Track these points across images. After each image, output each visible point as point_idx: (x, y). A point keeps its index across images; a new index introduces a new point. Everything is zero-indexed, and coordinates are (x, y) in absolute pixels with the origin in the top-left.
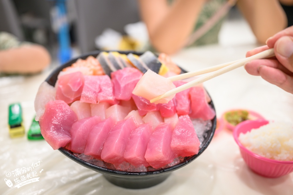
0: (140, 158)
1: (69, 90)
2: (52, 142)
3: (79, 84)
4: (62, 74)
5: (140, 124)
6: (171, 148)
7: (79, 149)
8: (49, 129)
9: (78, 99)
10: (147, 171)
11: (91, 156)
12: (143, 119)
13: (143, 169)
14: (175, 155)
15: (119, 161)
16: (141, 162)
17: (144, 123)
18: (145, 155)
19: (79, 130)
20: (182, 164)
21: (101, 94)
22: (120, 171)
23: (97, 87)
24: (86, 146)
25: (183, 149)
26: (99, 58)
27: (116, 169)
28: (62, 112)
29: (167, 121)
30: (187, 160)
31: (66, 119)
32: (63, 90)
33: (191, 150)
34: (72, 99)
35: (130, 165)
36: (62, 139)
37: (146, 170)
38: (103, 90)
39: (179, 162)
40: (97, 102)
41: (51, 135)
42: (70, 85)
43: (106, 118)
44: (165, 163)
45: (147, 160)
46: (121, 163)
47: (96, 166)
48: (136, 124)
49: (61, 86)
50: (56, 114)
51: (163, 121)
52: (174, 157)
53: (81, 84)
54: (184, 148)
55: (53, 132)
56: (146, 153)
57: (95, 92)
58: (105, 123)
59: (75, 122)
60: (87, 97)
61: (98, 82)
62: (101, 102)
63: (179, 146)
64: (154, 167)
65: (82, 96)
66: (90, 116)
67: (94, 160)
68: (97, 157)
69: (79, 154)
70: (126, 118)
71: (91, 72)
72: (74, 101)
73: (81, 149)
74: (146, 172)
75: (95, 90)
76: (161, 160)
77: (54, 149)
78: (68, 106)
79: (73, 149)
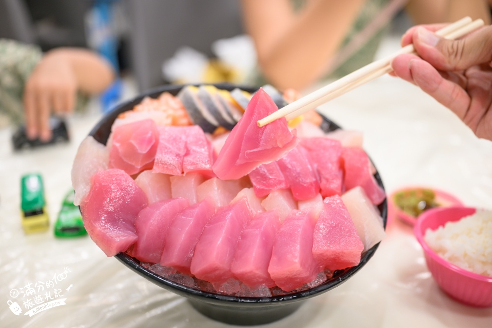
0: (260, 273)
1: (132, 152)
2: (104, 242)
3: (150, 140)
4: (119, 123)
5: (259, 212)
6: (312, 254)
7: (151, 255)
8: (98, 219)
9: (149, 167)
10: (271, 296)
11: (172, 268)
12: (262, 204)
13: (264, 291)
14: (319, 267)
15: (223, 278)
16: (261, 280)
17: (264, 210)
18: (269, 267)
19: (151, 221)
20: (333, 284)
21: (189, 159)
22: (223, 295)
23: (182, 146)
24: (163, 250)
25: (333, 257)
26: (181, 96)
27: (215, 291)
28: (122, 190)
29: (305, 207)
30: (341, 277)
31: (128, 202)
32: (121, 150)
33: (346, 259)
34: (139, 167)
35: (241, 283)
36: (123, 238)
37: (269, 294)
38: (191, 152)
39: (325, 279)
40: (183, 173)
41: (103, 231)
42: (133, 142)
43: (198, 202)
44: (303, 282)
45: (271, 276)
46: (225, 280)
47: (183, 285)
48: (252, 212)
49: (118, 145)
50: (111, 194)
51: (297, 208)
52: (317, 270)
53: (154, 141)
54: (335, 255)
55: (106, 225)
56: (270, 264)
57: (178, 155)
58: (196, 211)
59: (143, 208)
60: (164, 164)
61: (184, 138)
62: (190, 173)
63: (327, 251)
64: (283, 288)
65: (156, 161)
66: (170, 198)
67: (177, 276)
68: (183, 270)
69: (152, 264)
70: (233, 202)
71: (169, 121)
72: (142, 171)
73: (155, 255)
74: (270, 298)
75: (178, 152)
76: (295, 277)
77: (108, 256)
78: (130, 179)
79: (140, 255)
